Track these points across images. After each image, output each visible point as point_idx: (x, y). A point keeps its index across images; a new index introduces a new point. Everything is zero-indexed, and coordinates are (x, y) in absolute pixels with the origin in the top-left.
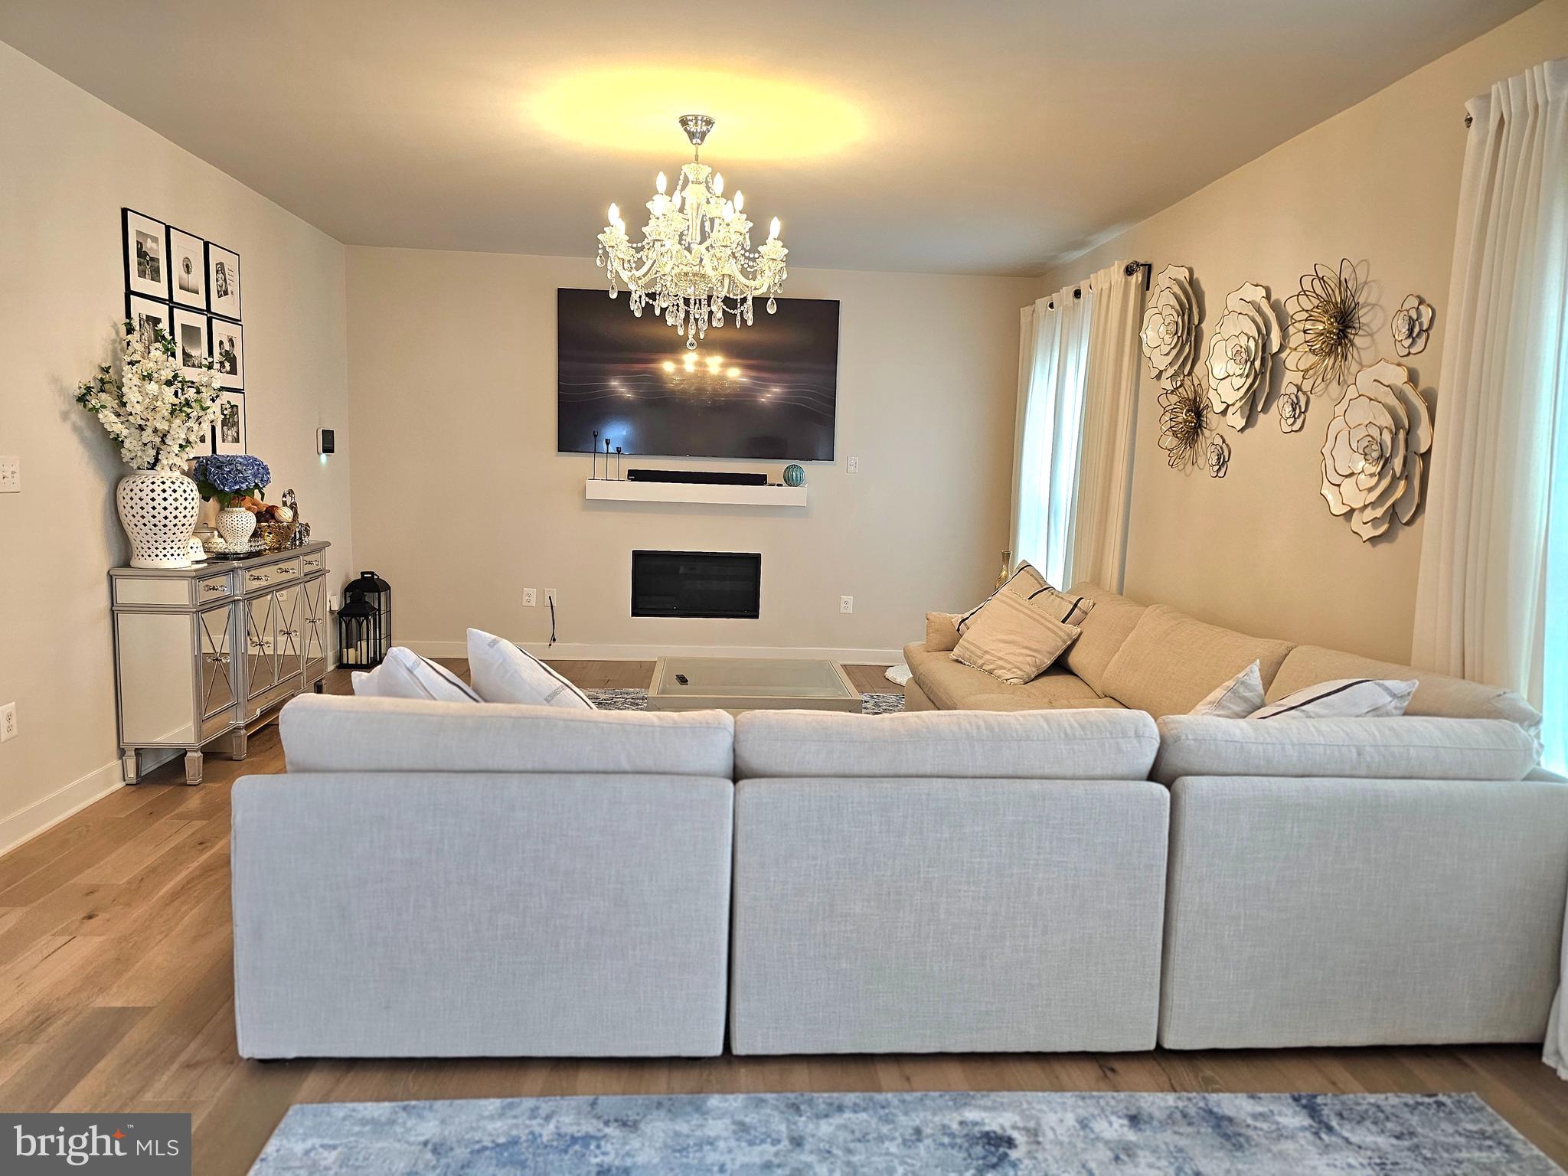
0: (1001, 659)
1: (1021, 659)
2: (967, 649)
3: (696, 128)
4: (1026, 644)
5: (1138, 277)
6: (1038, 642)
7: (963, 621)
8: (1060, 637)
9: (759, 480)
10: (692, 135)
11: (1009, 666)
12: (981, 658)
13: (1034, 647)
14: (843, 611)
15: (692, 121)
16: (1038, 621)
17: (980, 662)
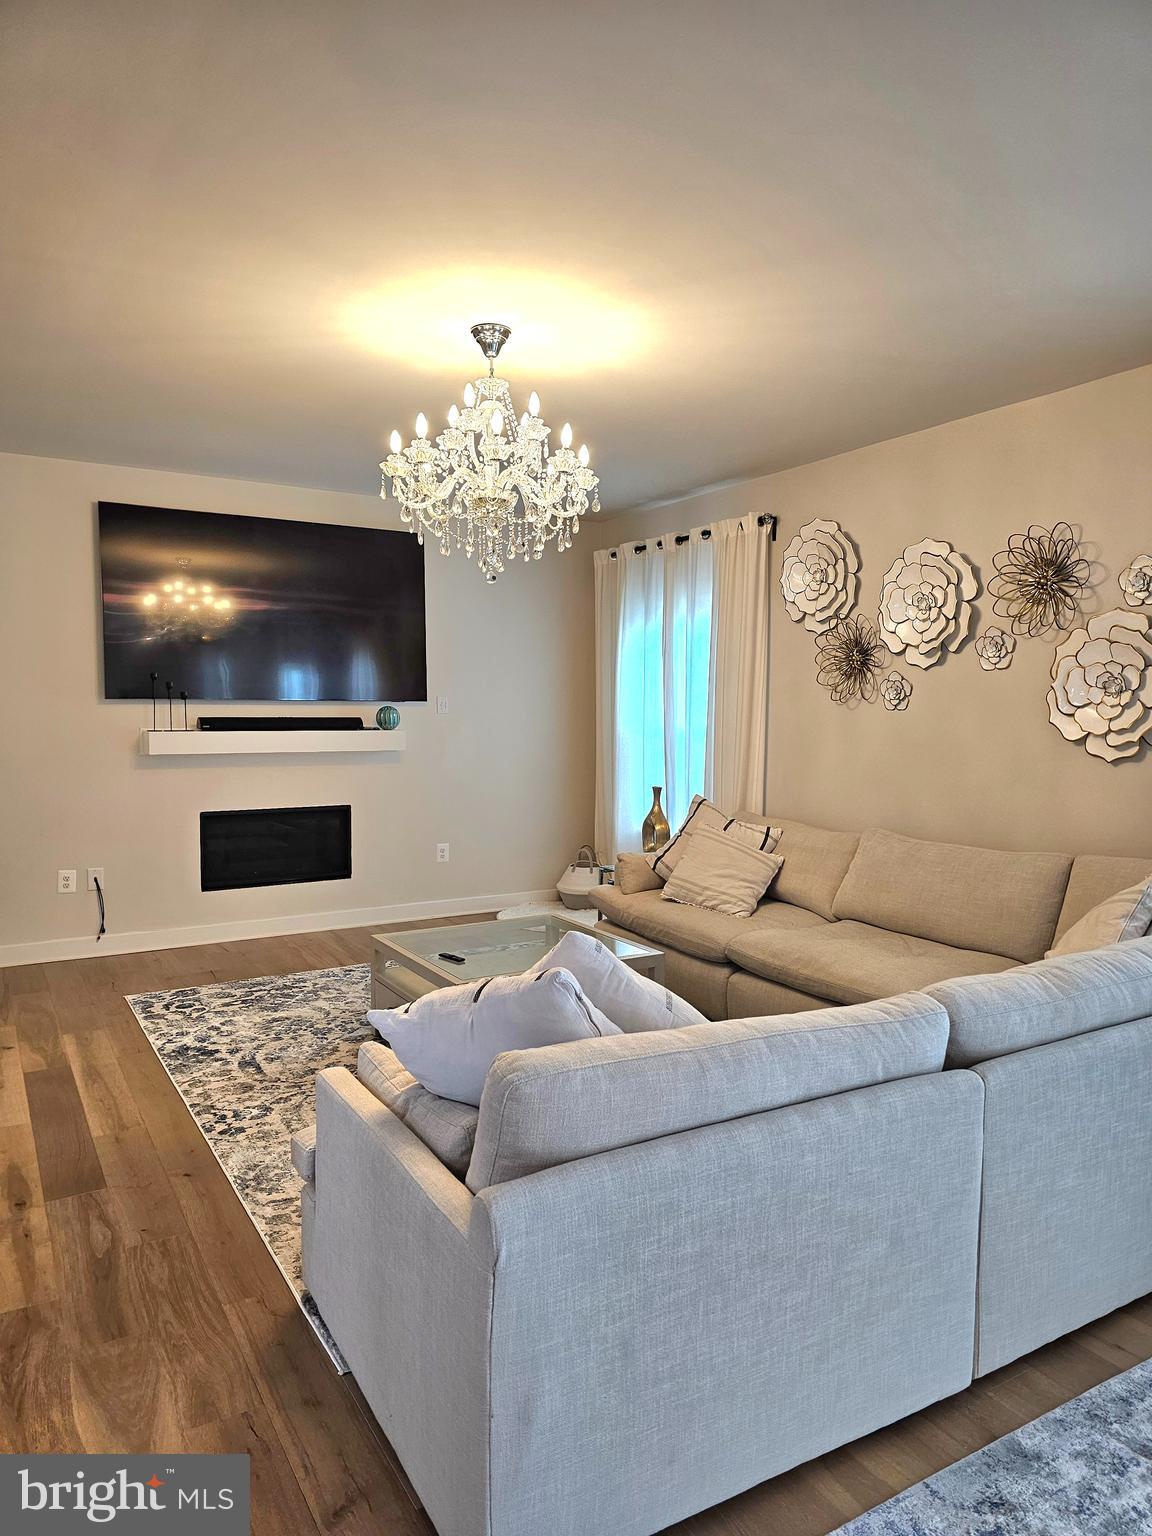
0: (724, 893)
1: (742, 891)
2: (682, 887)
3: (489, 339)
4: (742, 876)
5: (767, 528)
6: (752, 872)
7: (659, 859)
8: (770, 867)
9: (354, 724)
10: (486, 347)
11: (733, 900)
12: (701, 895)
13: (749, 878)
14: (439, 860)
15: (488, 330)
16: (747, 853)
17: (700, 899)
